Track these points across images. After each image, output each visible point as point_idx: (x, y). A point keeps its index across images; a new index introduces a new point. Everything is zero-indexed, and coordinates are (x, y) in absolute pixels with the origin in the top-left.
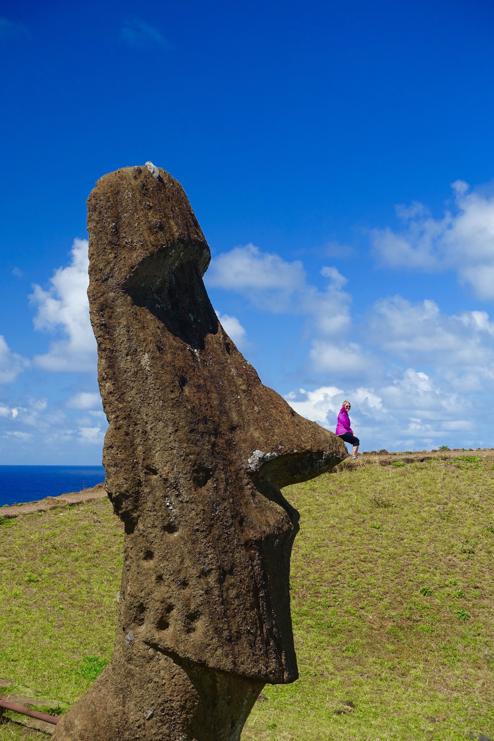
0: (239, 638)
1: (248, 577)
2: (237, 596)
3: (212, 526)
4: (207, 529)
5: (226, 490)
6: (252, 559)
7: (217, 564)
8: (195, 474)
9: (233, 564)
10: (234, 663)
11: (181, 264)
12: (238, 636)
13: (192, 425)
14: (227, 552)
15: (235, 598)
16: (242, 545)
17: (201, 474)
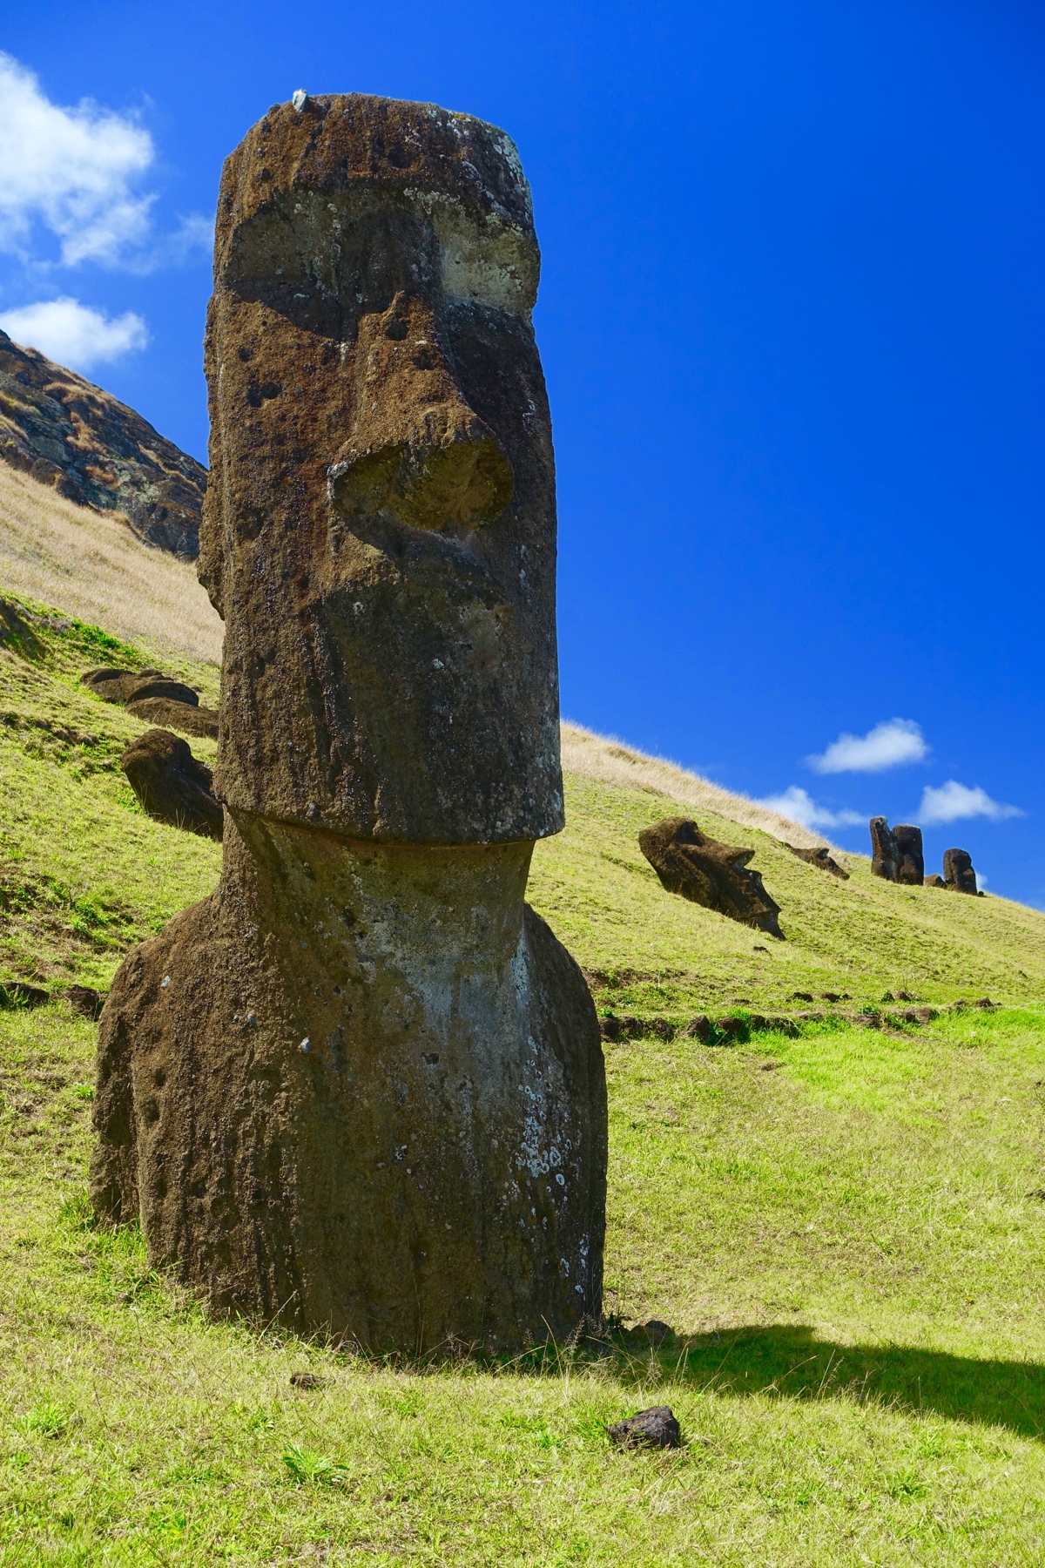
0: (274, 760)
1: (297, 664)
2: (277, 695)
3: (249, 593)
4: (241, 598)
5: (281, 538)
6: (309, 637)
7: (248, 648)
8: (241, 521)
9: (275, 646)
10: (258, 797)
11: (351, 225)
12: (273, 757)
13: (245, 449)
14: (267, 629)
15: (272, 698)
16: (294, 618)
17: (250, 519)
